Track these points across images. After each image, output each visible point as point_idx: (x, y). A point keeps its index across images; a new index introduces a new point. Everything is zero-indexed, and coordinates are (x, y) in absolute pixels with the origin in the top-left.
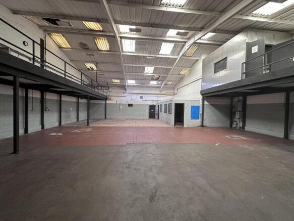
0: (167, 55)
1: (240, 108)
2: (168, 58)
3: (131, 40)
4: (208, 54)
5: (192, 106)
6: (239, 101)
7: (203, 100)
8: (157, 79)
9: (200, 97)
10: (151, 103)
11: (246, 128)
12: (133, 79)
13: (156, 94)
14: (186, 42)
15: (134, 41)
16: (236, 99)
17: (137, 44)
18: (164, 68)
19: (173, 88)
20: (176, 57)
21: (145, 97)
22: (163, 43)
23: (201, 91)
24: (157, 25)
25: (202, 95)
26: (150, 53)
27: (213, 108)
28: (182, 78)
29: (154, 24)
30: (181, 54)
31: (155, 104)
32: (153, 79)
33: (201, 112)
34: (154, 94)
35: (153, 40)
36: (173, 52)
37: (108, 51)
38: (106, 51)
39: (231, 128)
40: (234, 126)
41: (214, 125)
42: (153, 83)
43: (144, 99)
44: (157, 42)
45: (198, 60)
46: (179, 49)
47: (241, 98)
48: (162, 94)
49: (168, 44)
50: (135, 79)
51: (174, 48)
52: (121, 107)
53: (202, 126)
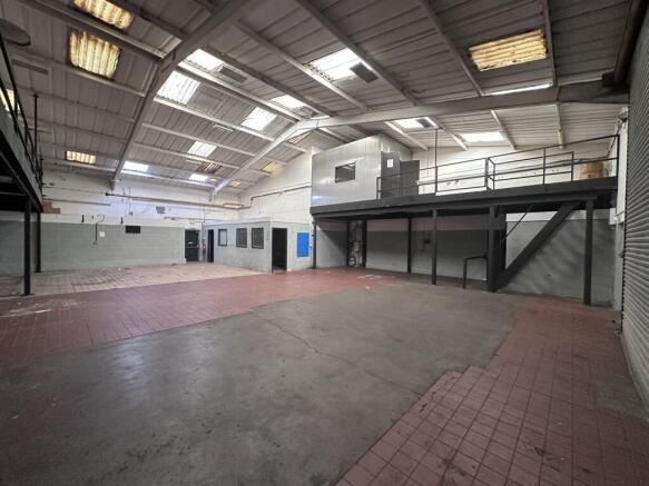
0: (254, 130)
1: (359, 237)
2: (255, 137)
3: (190, 79)
4: (325, 149)
5: (299, 234)
6: (357, 226)
7: (315, 224)
8: (212, 172)
9: (310, 219)
10: (188, 226)
11: (368, 265)
12: (144, 162)
13: (200, 205)
14: (297, 121)
15: (196, 84)
16: (353, 224)
17: (199, 91)
18: (237, 153)
19: (239, 195)
20: (271, 140)
21: (171, 211)
22: (258, 109)
23: (312, 209)
24: (272, 80)
25: (313, 215)
26: (221, 118)
27: (326, 237)
28: (264, 179)
29: (268, 78)
30: (284, 137)
31: (197, 226)
32: (201, 169)
33: (311, 245)
34: (196, 204)
35: (242, 96)
36: (268, 129)
37: (104, 77)
38: (98, 75)
39: (348, 267)
40: (352, 263)
41: (328, 265)
42: (198, 179)
43: (167, 213)
44: (247, 103)
45: (302, 153)
46: (280, 127)
47: (360, 222)
48: (213, 206)
49: (266, 113)
50: (152, 163)
51: (272, 122)
52: (102, 234)
53: (314, 267)
